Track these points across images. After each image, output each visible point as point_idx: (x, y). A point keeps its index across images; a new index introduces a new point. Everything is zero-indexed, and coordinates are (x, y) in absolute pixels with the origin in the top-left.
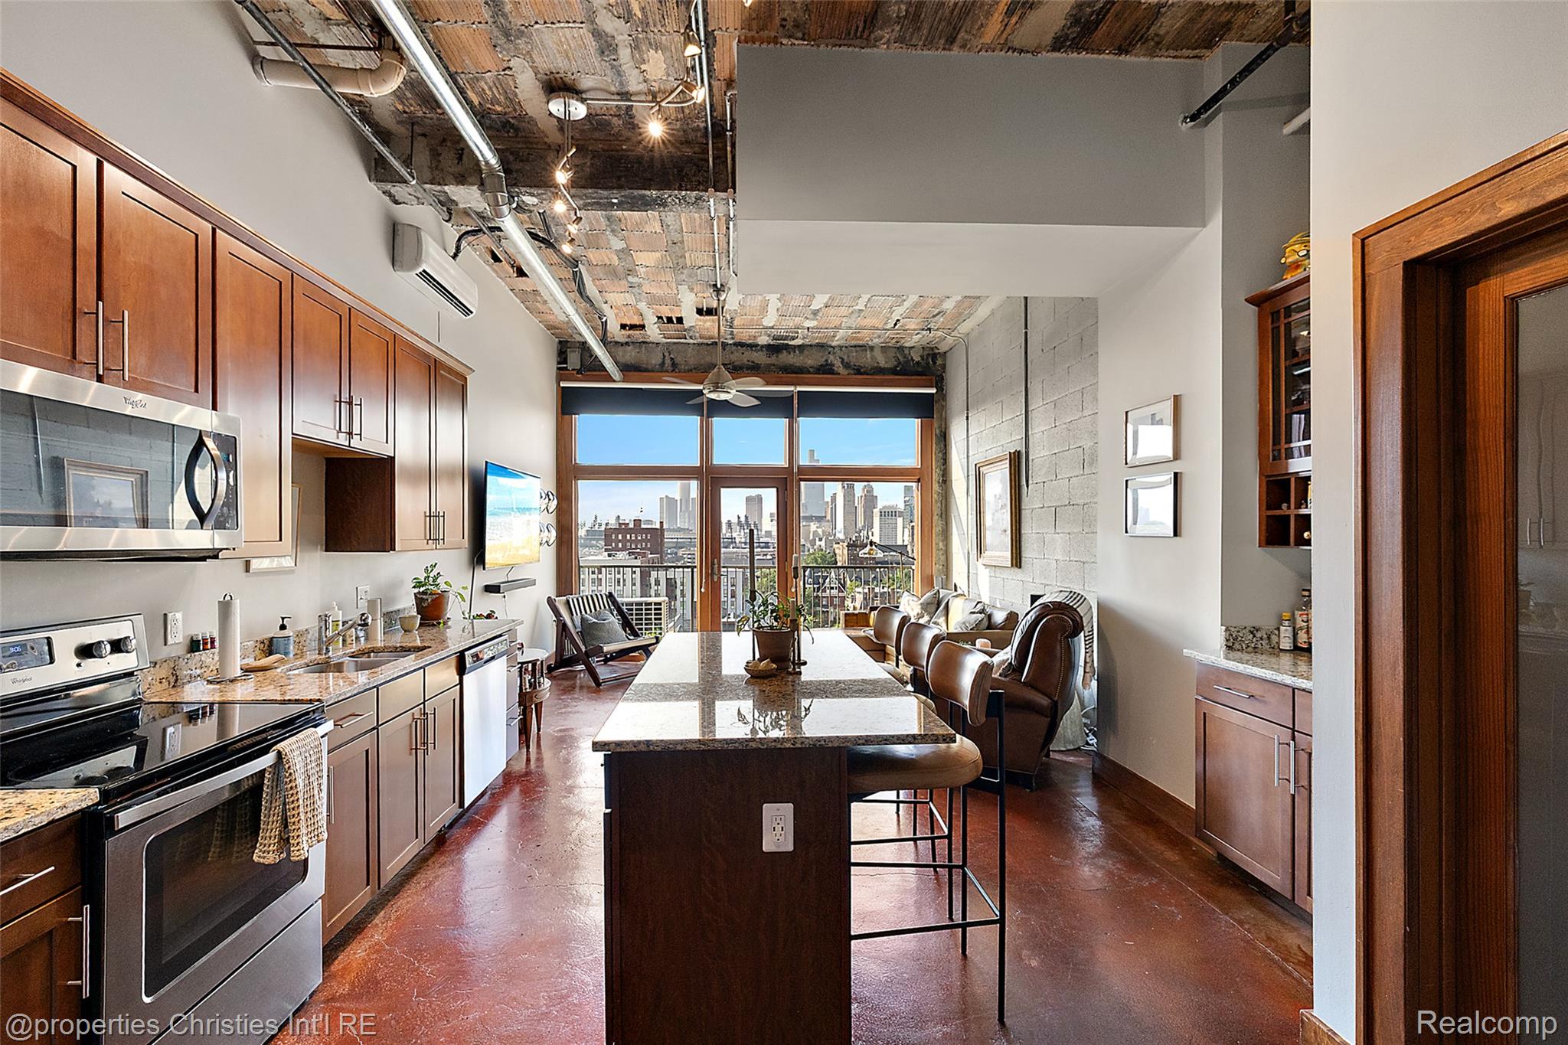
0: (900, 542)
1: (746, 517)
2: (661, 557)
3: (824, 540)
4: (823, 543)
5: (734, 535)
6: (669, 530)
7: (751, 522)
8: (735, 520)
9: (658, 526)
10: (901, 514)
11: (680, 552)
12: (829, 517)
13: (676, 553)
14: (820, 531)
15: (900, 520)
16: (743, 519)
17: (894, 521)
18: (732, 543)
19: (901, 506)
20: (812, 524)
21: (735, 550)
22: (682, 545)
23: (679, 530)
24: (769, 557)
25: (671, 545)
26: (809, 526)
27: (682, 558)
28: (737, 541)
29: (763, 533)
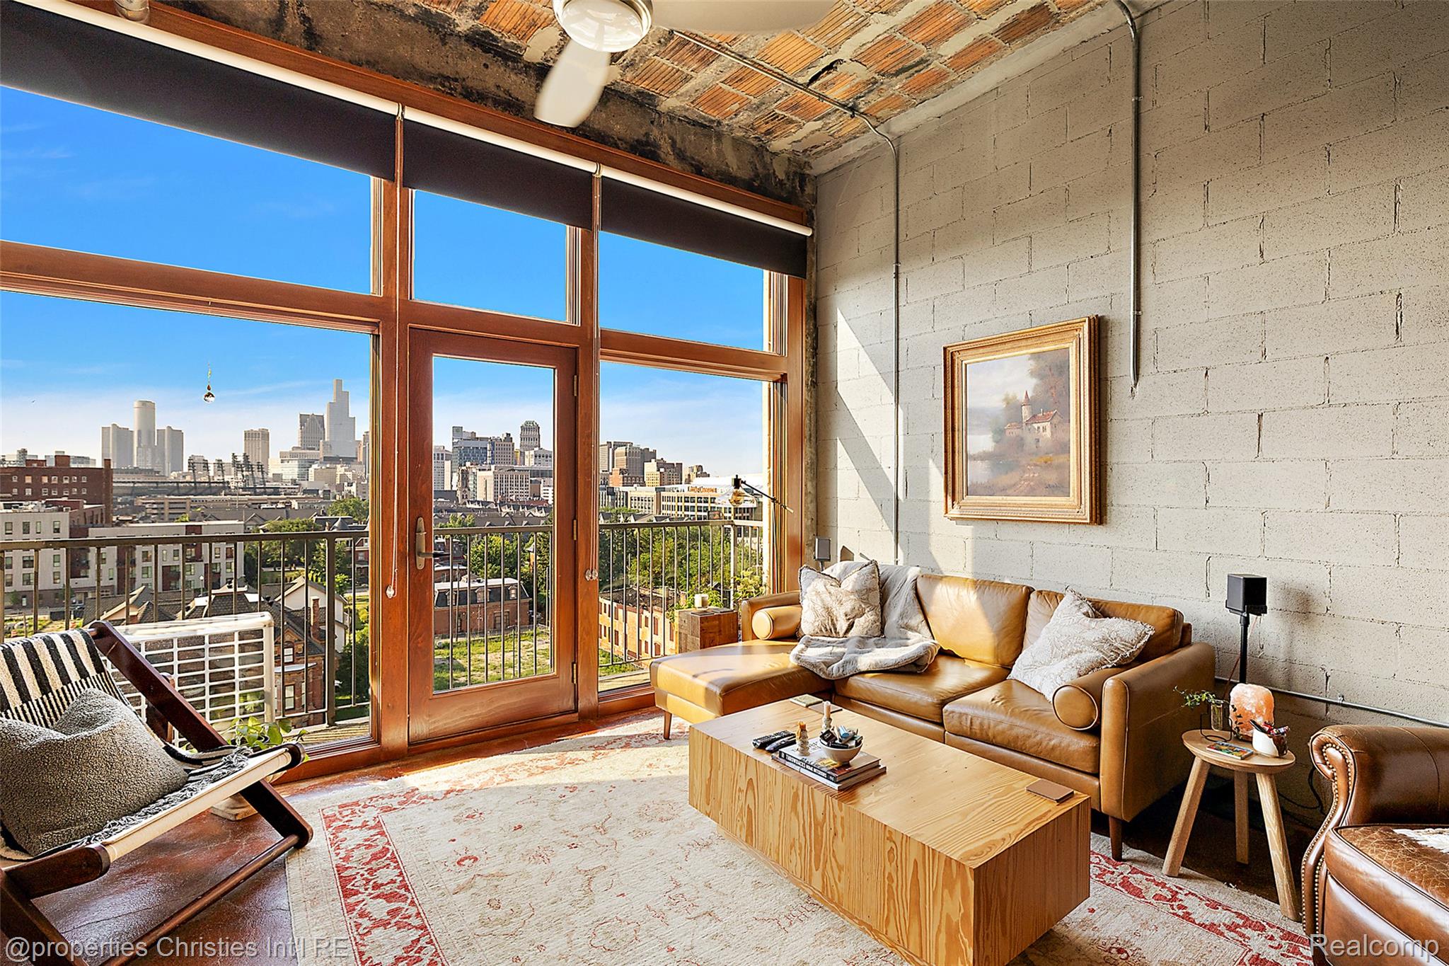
0: (447, 488)
1: (246, 457)
2: (108, 508)
3: (354, 485)
4: (353, 489)
5: (227, 478)
6: (119, 471)
7: (252, 461)
8: (228, 460)
9: (99, 464)
10: (449, 457)
11: (139, 501)
12: (361, 459)
13: (132, 503)
14: (350, 475)
15: (448, 464)
16: (240, 459)
17: (441, 465)
18: (224, 488)
19: (449, 448)
20: (339, 466)
21: (229, 497)
22: (140, 491)
23: (136, 471)
24: (280, 506)
25: (121, 491)
26: (335, 468)
27: (142, 508)
28: (232, 485)
29: (270, 475)
